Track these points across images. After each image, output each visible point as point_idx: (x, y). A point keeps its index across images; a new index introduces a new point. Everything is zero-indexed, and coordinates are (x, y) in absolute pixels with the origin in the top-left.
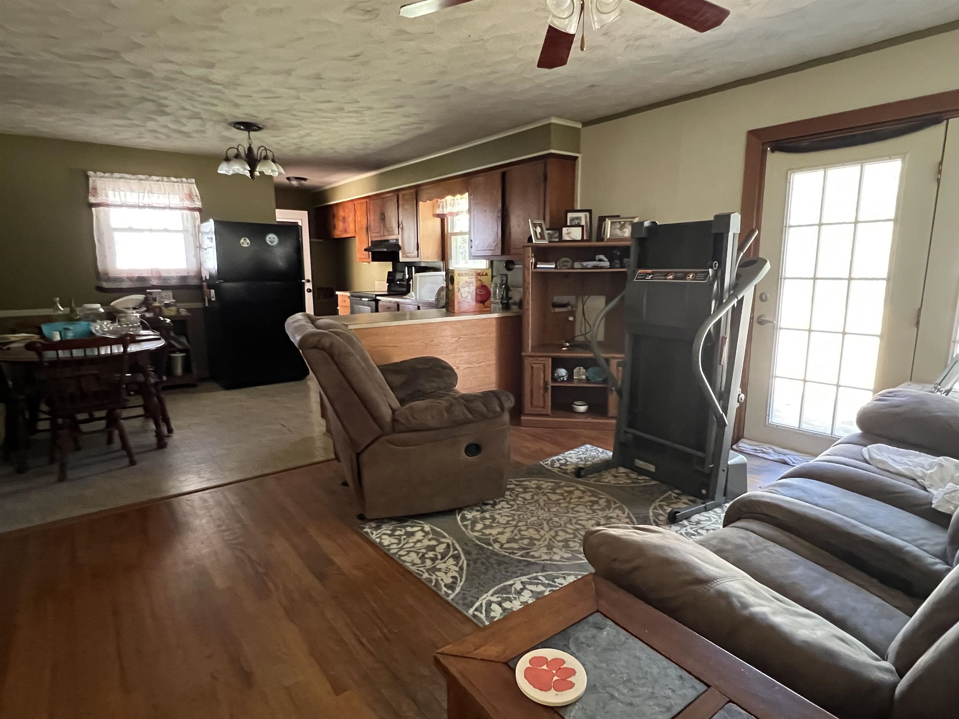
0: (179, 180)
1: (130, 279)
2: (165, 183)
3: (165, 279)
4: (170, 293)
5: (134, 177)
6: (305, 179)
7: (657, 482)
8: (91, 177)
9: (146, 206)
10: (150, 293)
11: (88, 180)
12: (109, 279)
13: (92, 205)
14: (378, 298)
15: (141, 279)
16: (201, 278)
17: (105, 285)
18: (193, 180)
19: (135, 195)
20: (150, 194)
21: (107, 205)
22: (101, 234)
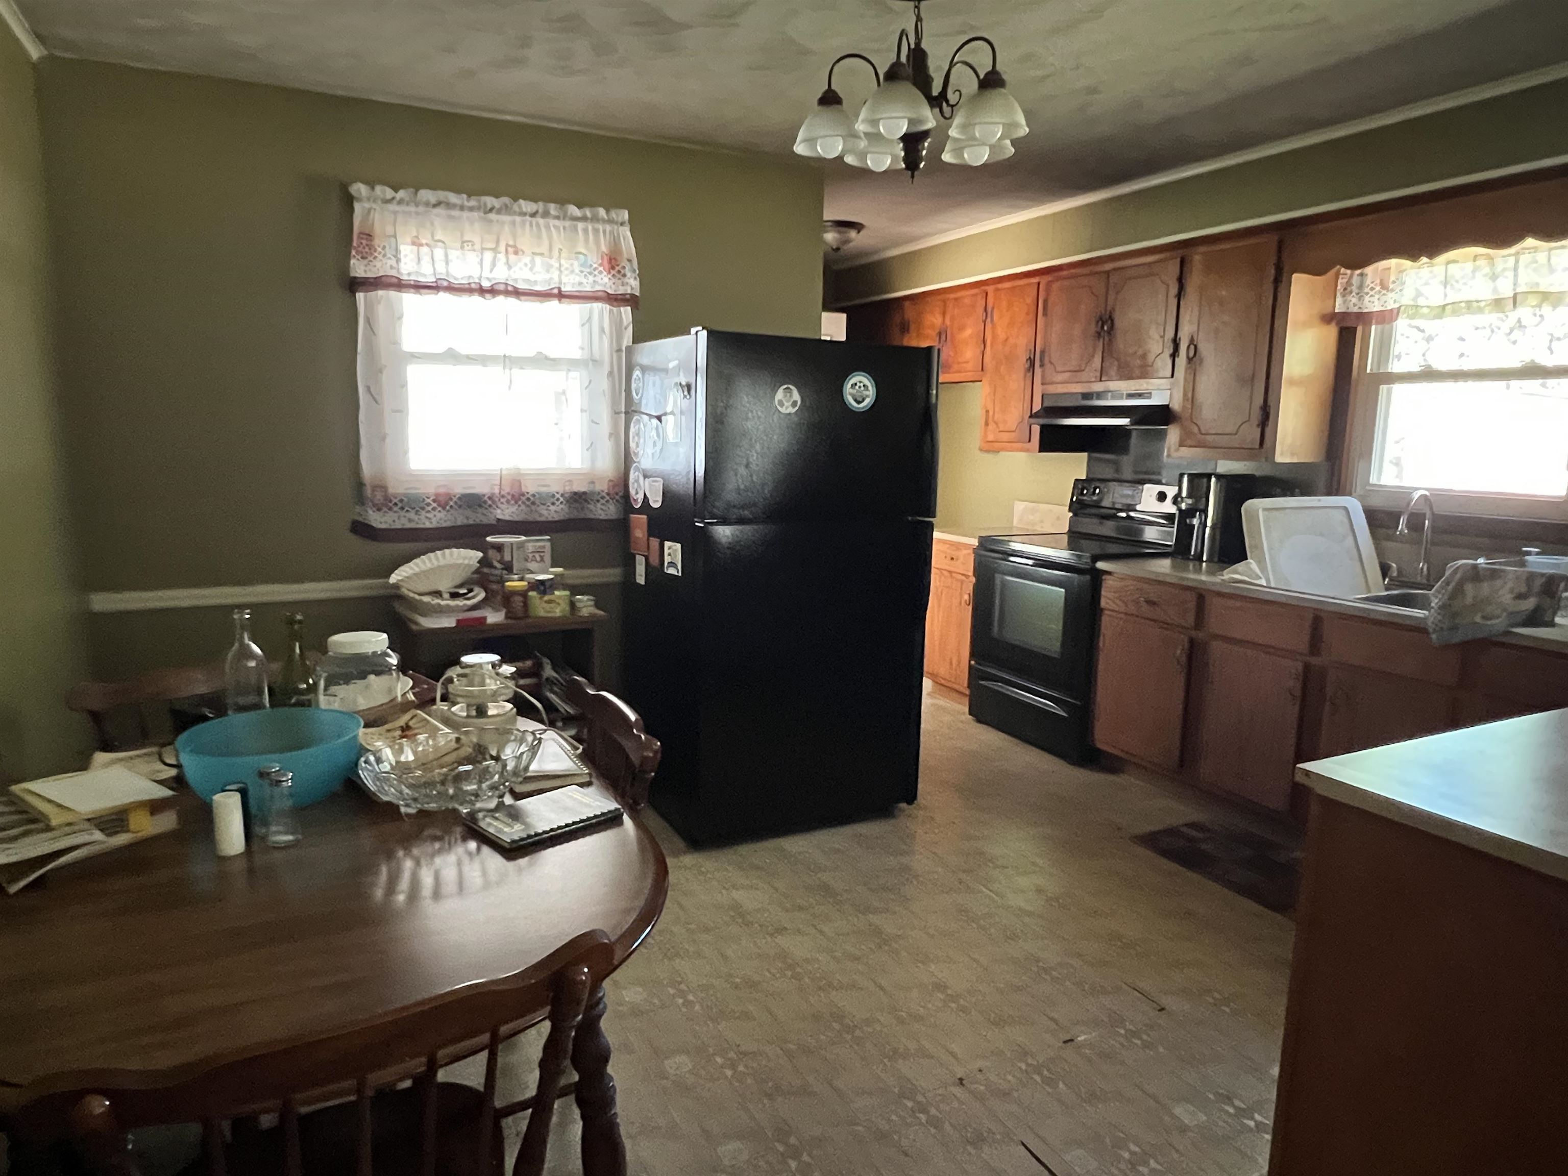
0: (588, 212)
1: (443, 502)
2: (553, 222)
3: (532, 501)
4: (543, 542)
5: (473, 203)
6: (857, 226)
8: (359, 200)
9: (496, 287)
10: (499, 548)
11: (351, 210)
12: (388, 503)
13: (355, 285)
14: (1100, 565)
15: (473, 501)
16: (626, 498)
17: (378, 520)
18: (625, 215)
19: (472, 258)
20: (512, 257)
21: (399, 285)
22: (377, 371)
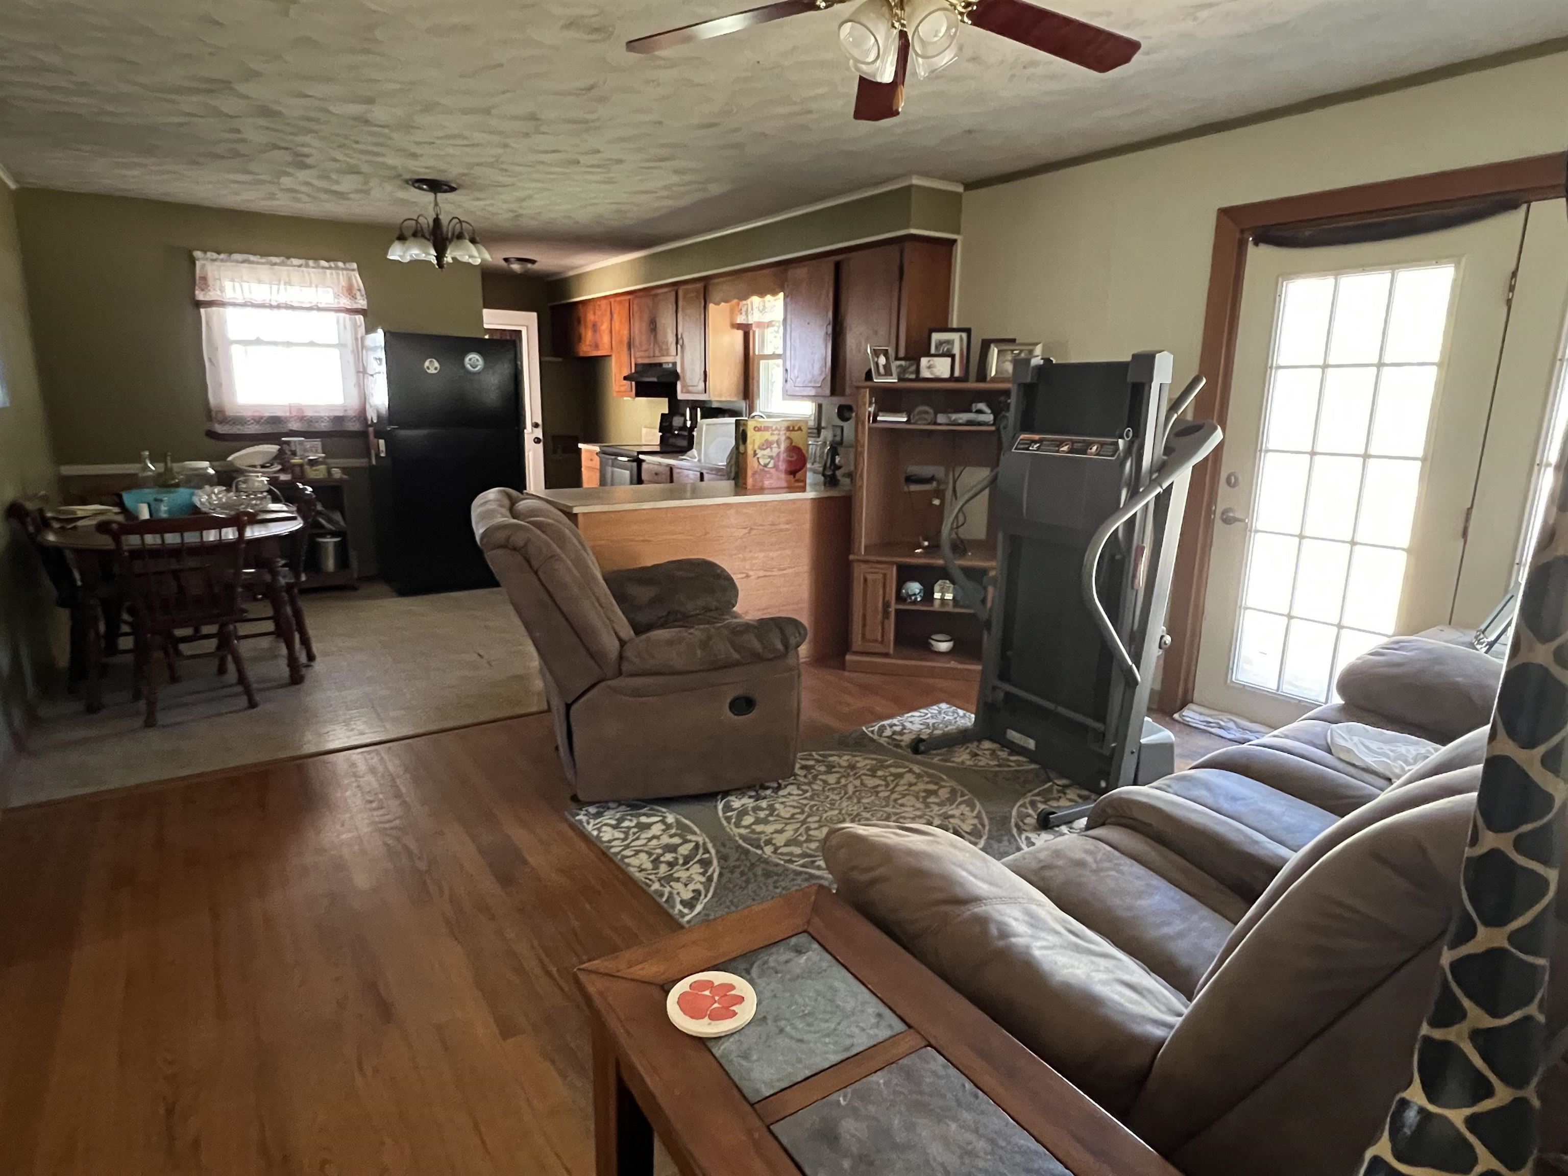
0: (332, 264)
1: (258, 420)
2: (311, 270)
3: (311, 420)
4: (318, 443)
5: (263, 260)
6: (533, 262)
7: (1037, 766)
8: (198, 260)
9: (282, 305)
10: (288, 443)
11: (194, 264)
12: (225, 420)
13: (198, 304)
14: (641, 456)
15: (275, 420)
16: (366, 419)
17: (220, 429)
18: (355, 266)
19: (266, 287)
20: (288, 287)
21: (222, 304)
22: (214, 349)
